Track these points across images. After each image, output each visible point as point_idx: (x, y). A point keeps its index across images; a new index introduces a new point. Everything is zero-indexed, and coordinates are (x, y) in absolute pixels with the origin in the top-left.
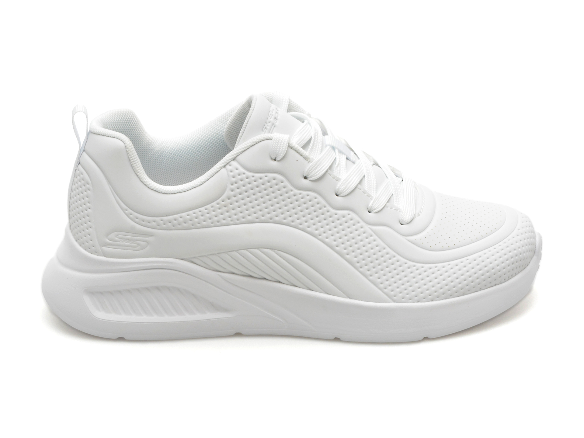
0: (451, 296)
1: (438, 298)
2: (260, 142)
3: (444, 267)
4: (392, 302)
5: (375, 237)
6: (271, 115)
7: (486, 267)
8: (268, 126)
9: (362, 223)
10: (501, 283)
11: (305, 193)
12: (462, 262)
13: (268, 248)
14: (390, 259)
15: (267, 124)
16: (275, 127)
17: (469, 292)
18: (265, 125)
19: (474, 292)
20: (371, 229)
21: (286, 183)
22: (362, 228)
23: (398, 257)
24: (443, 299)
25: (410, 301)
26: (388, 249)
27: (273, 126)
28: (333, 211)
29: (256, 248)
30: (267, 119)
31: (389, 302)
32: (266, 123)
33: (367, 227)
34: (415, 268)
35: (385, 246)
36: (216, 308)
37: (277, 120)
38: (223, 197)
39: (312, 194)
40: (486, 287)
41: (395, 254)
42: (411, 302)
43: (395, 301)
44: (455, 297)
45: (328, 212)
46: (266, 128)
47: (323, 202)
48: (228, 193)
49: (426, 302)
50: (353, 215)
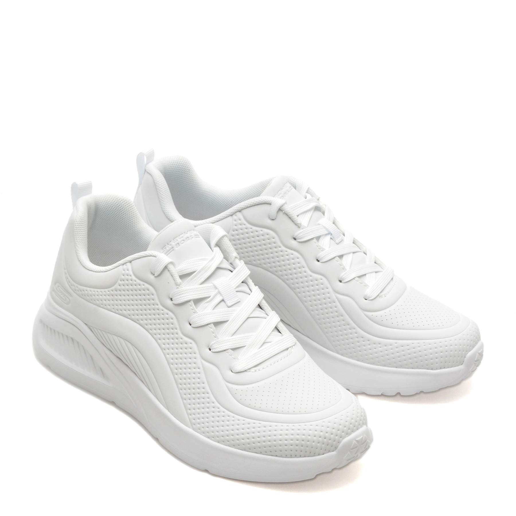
0: (234, 446)
1: (223, 443)
2: (150, 256)
3: (239, 420)
4: (191, 428)
5: (201, 370)
6: (176, 240)
7: (270, 436)
8: (168, 247)
9: (198, 355)
10: (281, 456)
11: (166, 311)
12: (254, 423)
13: (130, 343)
14: (204, 393)
15: (169, 246)
16: (173, 250)
17: (249, 450)
18: (166, 246)
19: (254, 453)
20: (202, 363)
21: (155, 297)
22: (195, 358)
23: (211, 395)
24: (226, 446)
25: (203, 434)
26: (206, 385)
27: (173, 249)
28: (181, 335)
29: (122, 338)
30: (171, 241)
31: (189, 427)
32: (168, 244)
33: (199, 361)
34: (218, 410)
35: (206, 382)
36: (103, 374)
37: (179, 245)
38: (113, 288)
39: (171, 314)
40: (265, 453)
41: (209, 391)
42: (203, 436)
43: (193, 429)
44: (237, 449)
45: (177, 334)
46: (165, 248)
47: (177, 325)
48: (116, 286)
49: (214, 441)
50: (194, 345)
